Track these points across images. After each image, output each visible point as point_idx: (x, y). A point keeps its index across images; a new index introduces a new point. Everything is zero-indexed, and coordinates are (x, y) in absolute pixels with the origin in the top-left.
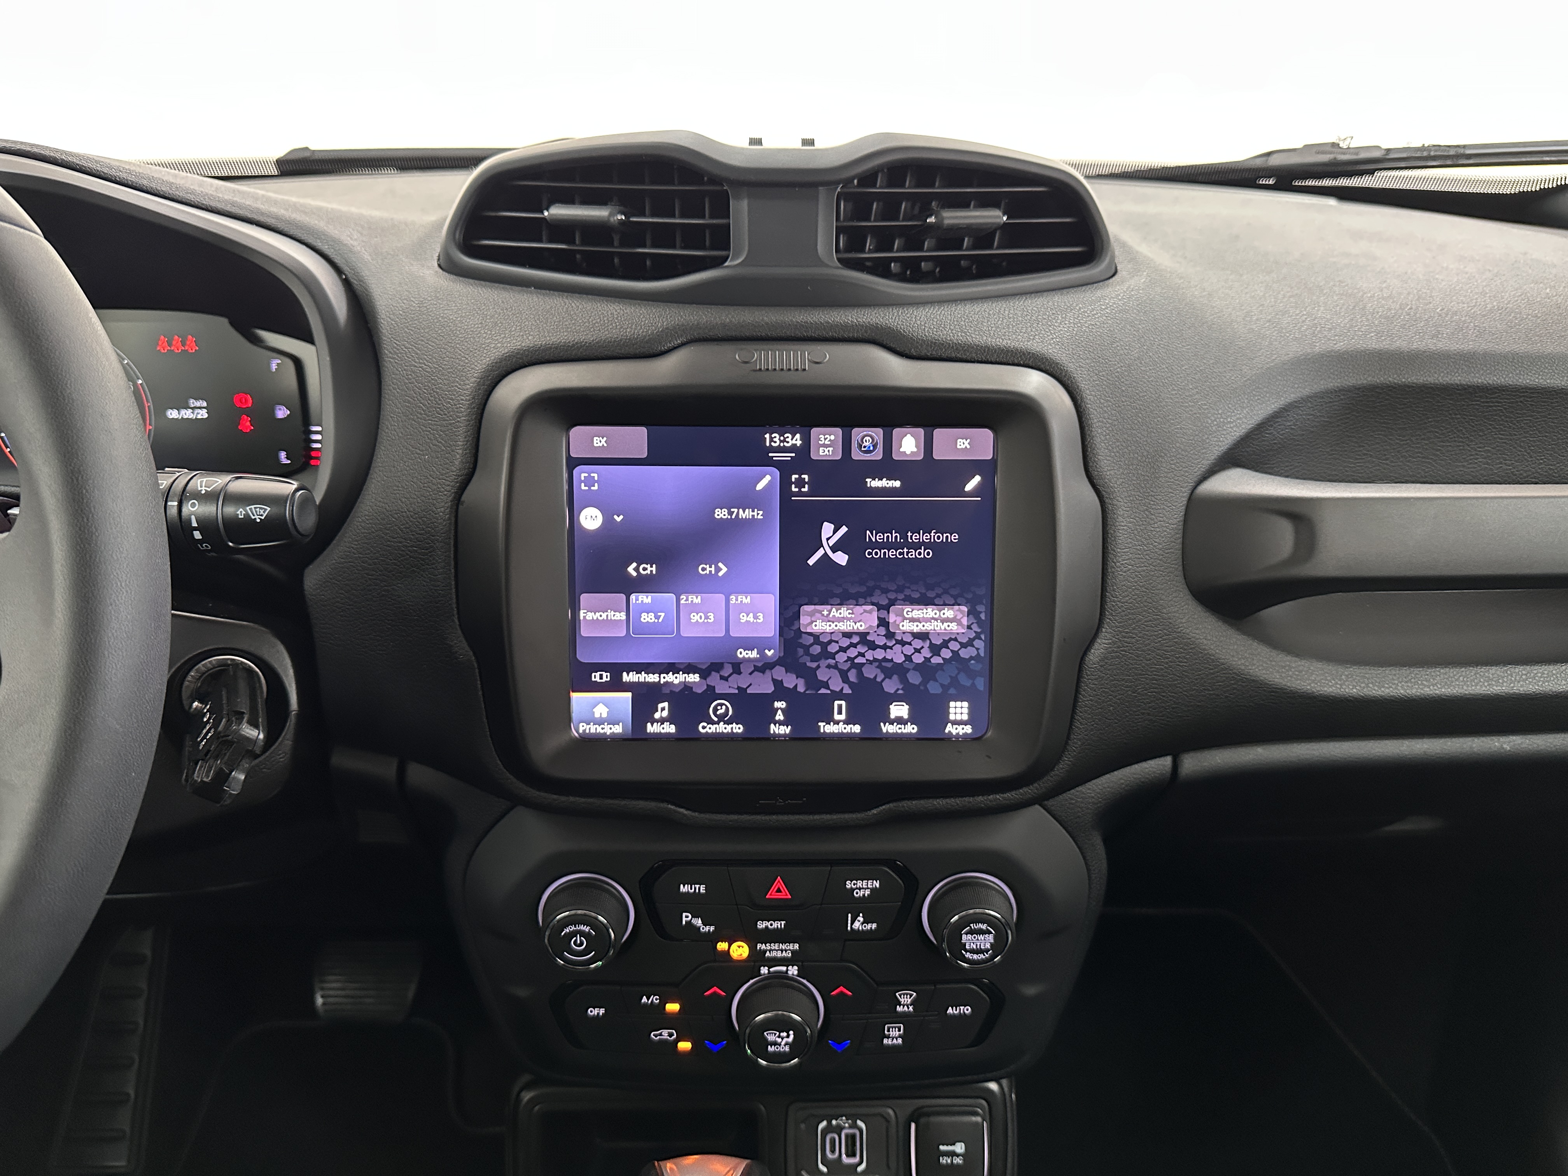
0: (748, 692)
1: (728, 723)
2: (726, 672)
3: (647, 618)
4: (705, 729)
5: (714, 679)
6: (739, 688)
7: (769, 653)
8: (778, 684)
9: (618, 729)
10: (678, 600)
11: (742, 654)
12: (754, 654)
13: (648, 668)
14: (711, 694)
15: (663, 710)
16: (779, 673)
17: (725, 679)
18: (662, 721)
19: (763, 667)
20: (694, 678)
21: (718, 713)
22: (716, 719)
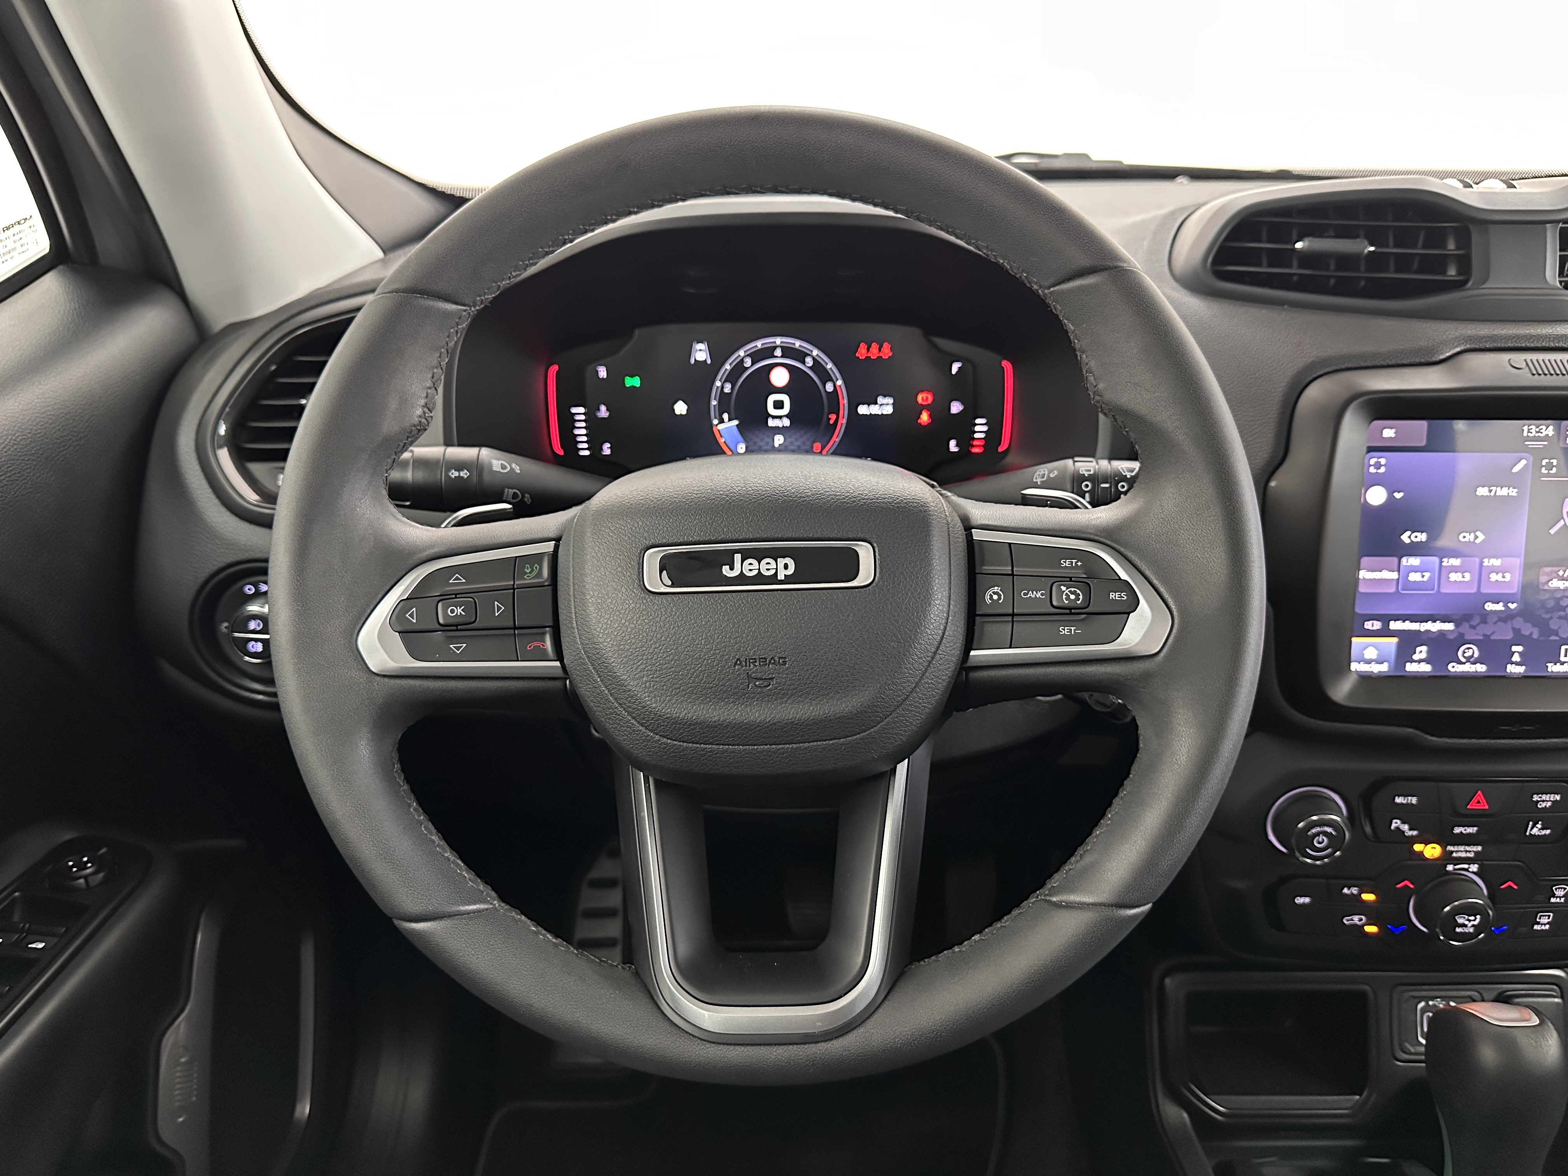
0: (1492, 638)
1: (1474, 663)
2: (1474, 623)
3: (1414, 577)
4: (1454, 668)
5: (1465, 628)
6: (1484, 635)
7: (1512, 606)
8: (1517, 632)
9: (1384, 668)
10: (1441, 562)
11: (1489, 606)
12: (1500, 607)
13: (1413, 619)
14: (1461, 640)
15: (1422, 652)
16: (1519, 623)
17: (1473, 627)
18: (1420, 661)
19: (1505, 617)
20: (1450, 626)
21: (1466, 655)
22: (1463, 660)
